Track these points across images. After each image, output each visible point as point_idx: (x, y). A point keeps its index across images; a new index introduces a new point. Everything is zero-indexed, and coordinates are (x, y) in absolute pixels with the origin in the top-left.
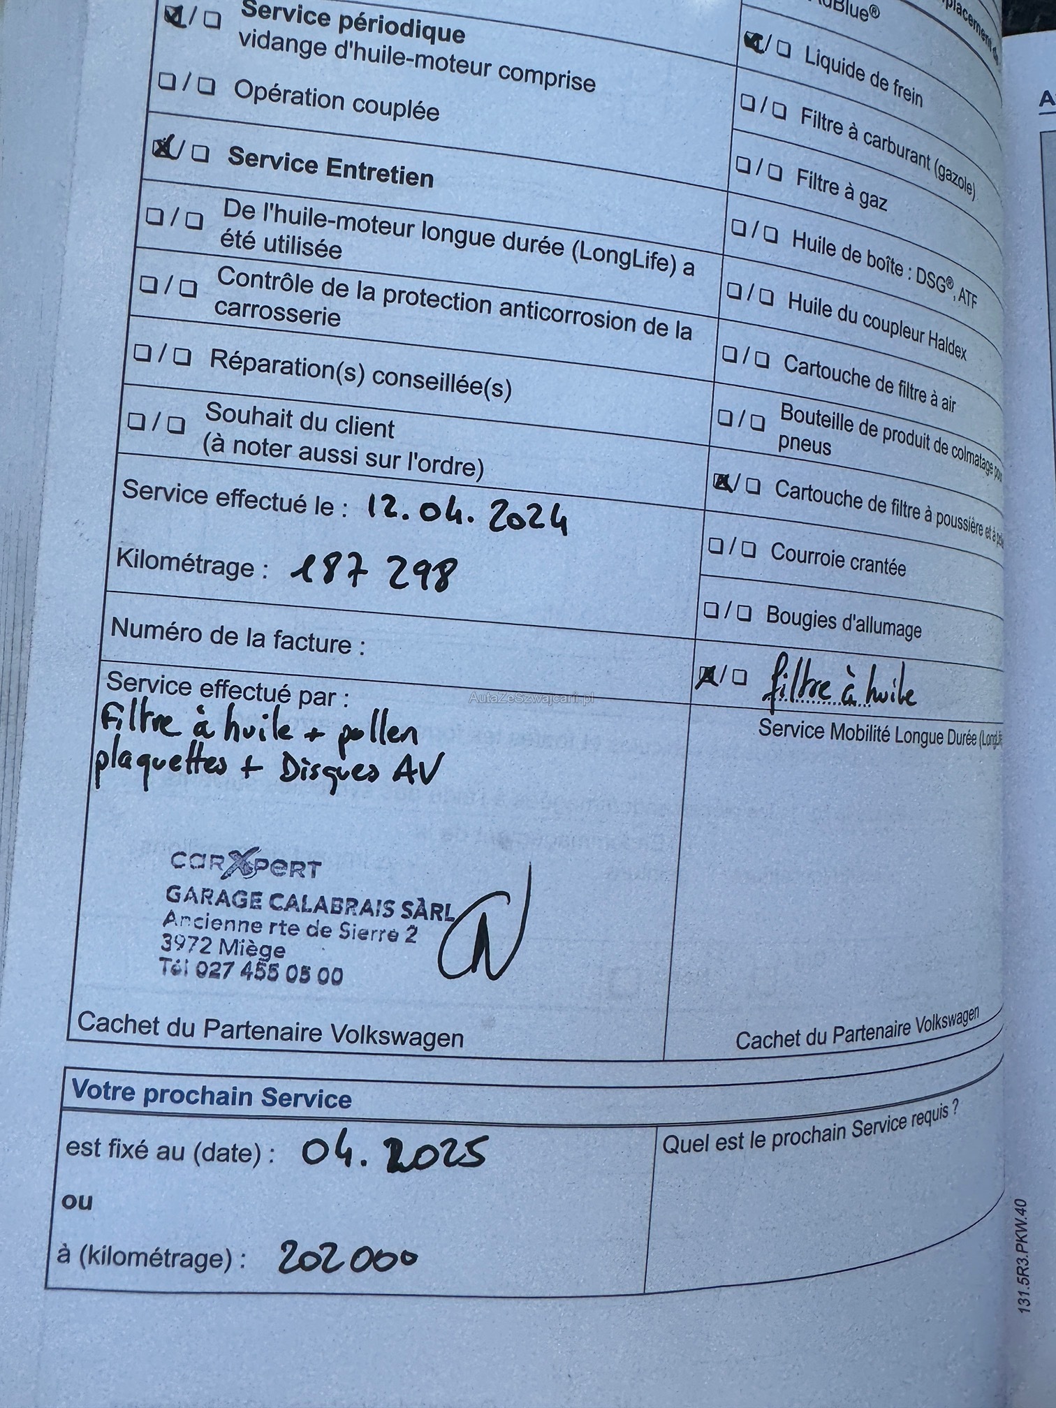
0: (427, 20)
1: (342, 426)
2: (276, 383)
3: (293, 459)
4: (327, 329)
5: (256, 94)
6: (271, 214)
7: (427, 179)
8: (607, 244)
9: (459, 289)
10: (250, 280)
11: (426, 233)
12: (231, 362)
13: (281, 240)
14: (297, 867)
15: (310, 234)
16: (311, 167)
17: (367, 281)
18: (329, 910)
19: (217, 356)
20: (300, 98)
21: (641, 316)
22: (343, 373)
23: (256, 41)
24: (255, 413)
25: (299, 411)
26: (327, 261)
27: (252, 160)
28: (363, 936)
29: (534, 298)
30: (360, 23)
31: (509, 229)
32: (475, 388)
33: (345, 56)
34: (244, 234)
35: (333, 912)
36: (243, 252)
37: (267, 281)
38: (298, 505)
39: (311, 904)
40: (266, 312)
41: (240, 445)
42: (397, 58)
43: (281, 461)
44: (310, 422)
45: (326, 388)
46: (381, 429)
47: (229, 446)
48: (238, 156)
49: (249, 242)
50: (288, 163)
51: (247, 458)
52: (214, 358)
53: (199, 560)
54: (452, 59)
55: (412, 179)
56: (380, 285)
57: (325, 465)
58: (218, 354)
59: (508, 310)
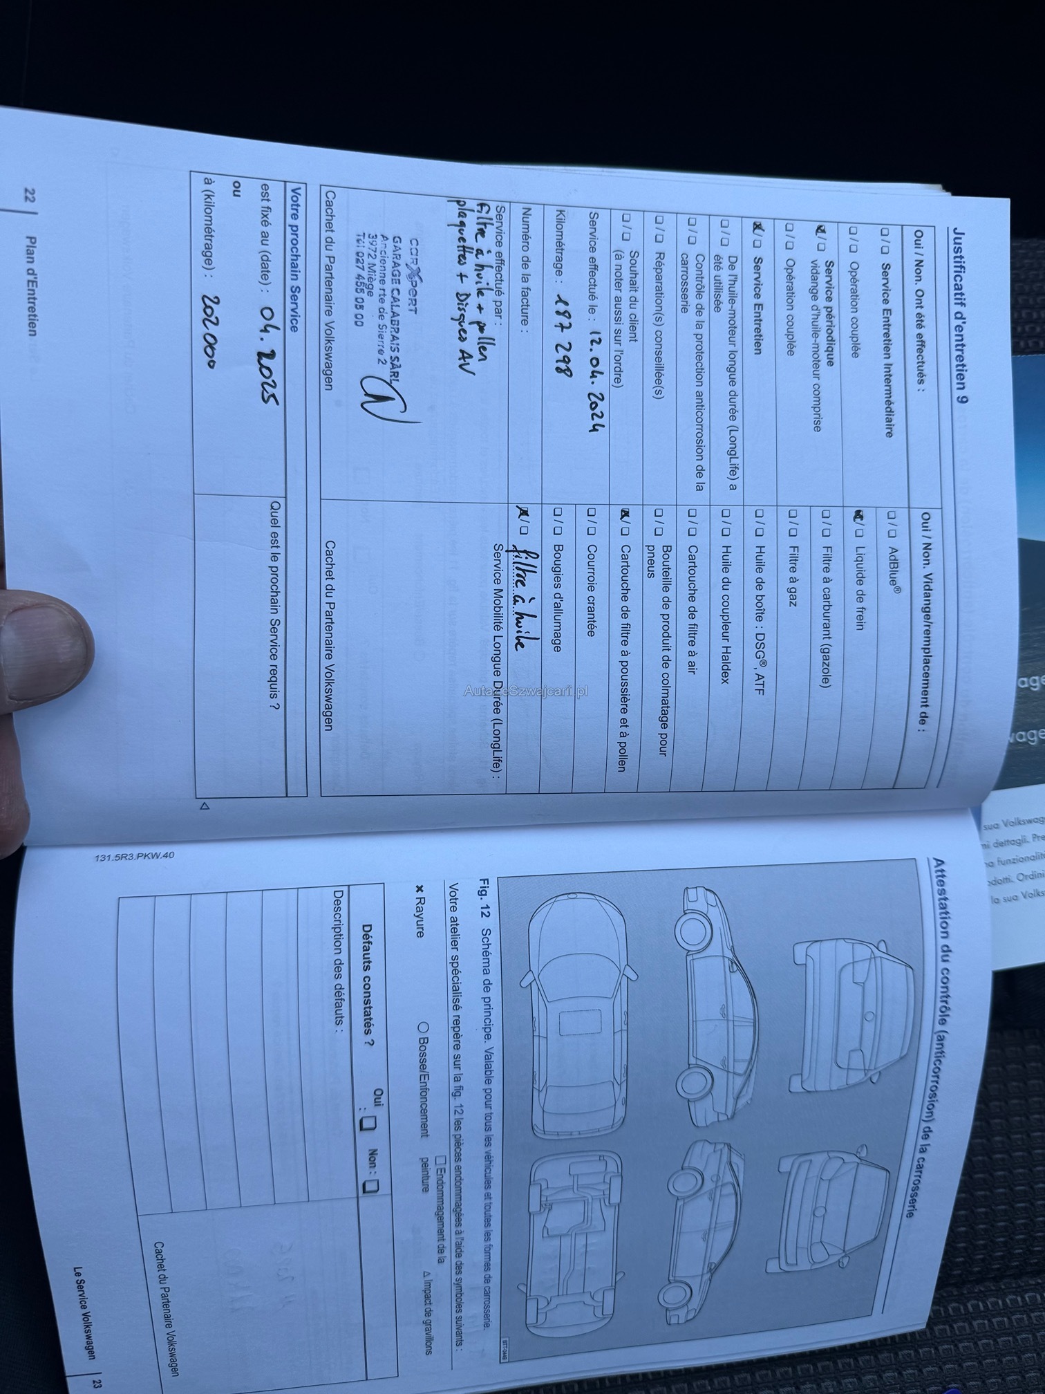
0: (836, 348)
1: (633, 317)
2: (651, 284)
3: (615, 293)
4: (680, 307)
5: (789, 268)
6: (733, 278)
7: (759, 352)
8: (739, 442)
9: (706, 370)
10: (700, 269)
11: (732, 352)
12: (659, 262)
13: (720, 283)
14: (414, 302)
15: (725, 297)
16: (757, 296)
17: (705, 325)
18: (393, 319)
19: (661, 255)
20: (790, 290)
21: (705, 463)
22: (659, 316)
23: (814, 268)
24: (636, 274)
25: (639, 295)
26: (713, 306)
27: (757, 268)
28: (380, 336)
29: (707, 407)
30: (830, 316)
31: (739, 392)
32: (659, 381)
33: (813, 310)
34: (721, 265)
35: (392, 321)
36: (712, 266)
37: (700, 277)
38: (592, 296)
39: (395, 309)
40: (685, 277)
41: (620, 268)
42: (816, 334)
43: (613, 287)
44: (633, 301)
45: (651, 307)
46: (634, 335)
47: (618, 262)
48: (758, 261)
49: (718, 267)
50: (758, 285)
51: (613, 271)
52: (660, 254)
53: (562, 249)
54: (819, 361)
55: (758, 344)
56: (704, 331)
57: (613, 309)
58: (662, 255)
59: (699, 395)
